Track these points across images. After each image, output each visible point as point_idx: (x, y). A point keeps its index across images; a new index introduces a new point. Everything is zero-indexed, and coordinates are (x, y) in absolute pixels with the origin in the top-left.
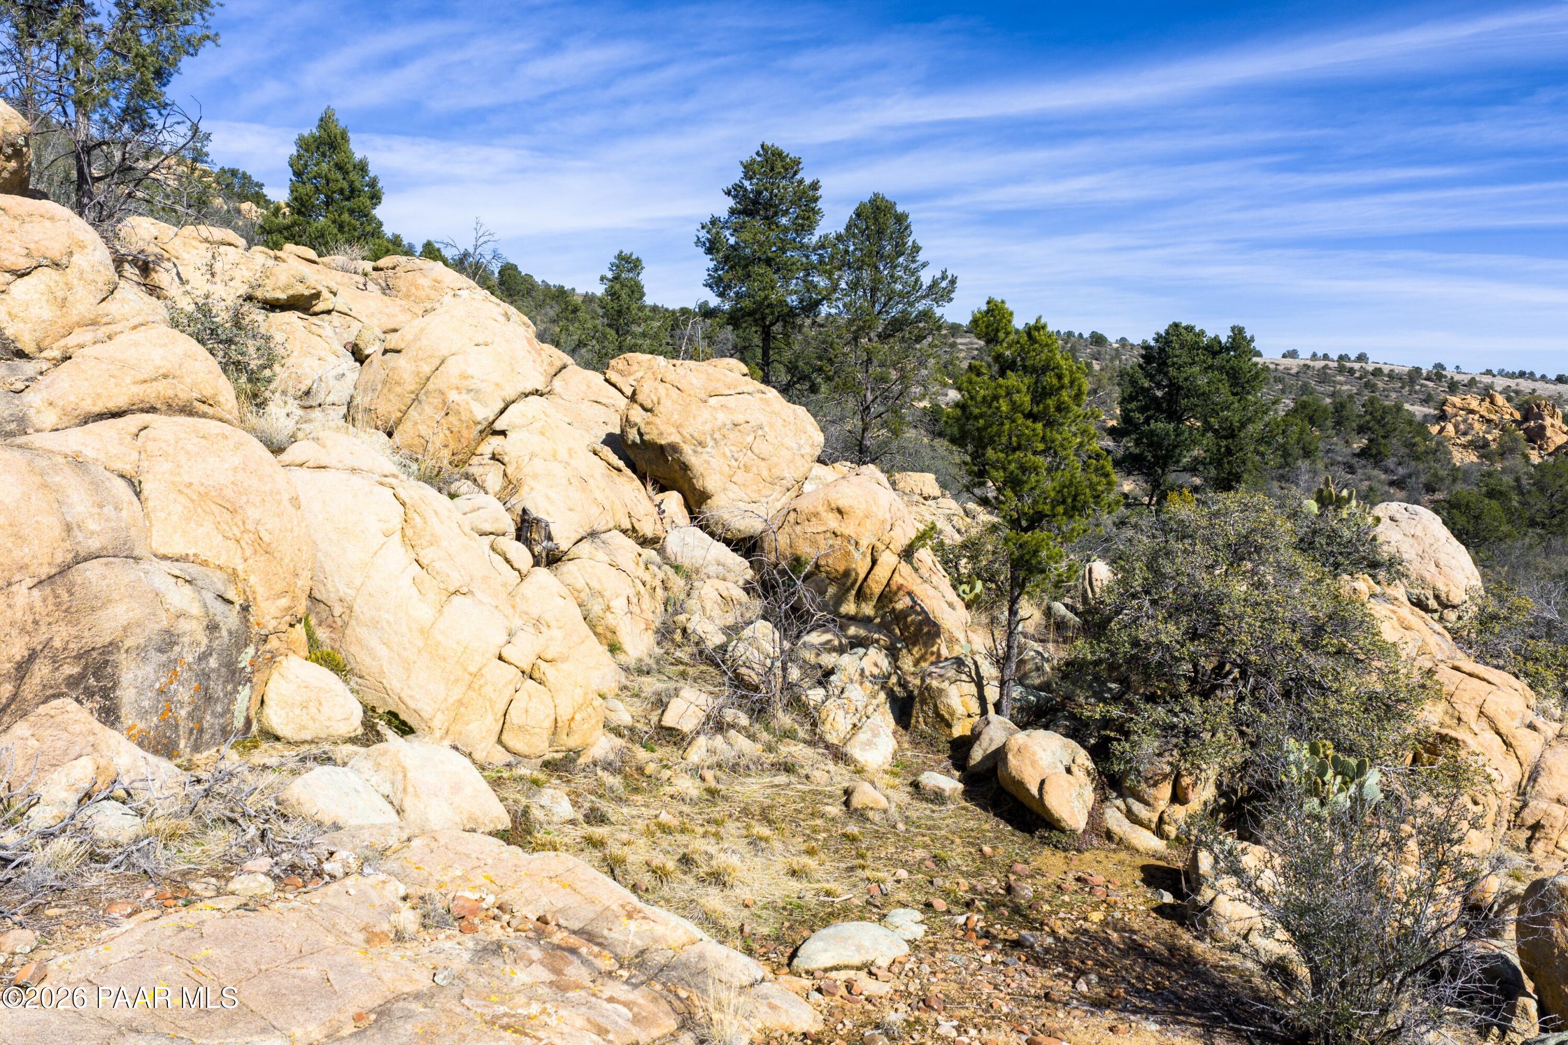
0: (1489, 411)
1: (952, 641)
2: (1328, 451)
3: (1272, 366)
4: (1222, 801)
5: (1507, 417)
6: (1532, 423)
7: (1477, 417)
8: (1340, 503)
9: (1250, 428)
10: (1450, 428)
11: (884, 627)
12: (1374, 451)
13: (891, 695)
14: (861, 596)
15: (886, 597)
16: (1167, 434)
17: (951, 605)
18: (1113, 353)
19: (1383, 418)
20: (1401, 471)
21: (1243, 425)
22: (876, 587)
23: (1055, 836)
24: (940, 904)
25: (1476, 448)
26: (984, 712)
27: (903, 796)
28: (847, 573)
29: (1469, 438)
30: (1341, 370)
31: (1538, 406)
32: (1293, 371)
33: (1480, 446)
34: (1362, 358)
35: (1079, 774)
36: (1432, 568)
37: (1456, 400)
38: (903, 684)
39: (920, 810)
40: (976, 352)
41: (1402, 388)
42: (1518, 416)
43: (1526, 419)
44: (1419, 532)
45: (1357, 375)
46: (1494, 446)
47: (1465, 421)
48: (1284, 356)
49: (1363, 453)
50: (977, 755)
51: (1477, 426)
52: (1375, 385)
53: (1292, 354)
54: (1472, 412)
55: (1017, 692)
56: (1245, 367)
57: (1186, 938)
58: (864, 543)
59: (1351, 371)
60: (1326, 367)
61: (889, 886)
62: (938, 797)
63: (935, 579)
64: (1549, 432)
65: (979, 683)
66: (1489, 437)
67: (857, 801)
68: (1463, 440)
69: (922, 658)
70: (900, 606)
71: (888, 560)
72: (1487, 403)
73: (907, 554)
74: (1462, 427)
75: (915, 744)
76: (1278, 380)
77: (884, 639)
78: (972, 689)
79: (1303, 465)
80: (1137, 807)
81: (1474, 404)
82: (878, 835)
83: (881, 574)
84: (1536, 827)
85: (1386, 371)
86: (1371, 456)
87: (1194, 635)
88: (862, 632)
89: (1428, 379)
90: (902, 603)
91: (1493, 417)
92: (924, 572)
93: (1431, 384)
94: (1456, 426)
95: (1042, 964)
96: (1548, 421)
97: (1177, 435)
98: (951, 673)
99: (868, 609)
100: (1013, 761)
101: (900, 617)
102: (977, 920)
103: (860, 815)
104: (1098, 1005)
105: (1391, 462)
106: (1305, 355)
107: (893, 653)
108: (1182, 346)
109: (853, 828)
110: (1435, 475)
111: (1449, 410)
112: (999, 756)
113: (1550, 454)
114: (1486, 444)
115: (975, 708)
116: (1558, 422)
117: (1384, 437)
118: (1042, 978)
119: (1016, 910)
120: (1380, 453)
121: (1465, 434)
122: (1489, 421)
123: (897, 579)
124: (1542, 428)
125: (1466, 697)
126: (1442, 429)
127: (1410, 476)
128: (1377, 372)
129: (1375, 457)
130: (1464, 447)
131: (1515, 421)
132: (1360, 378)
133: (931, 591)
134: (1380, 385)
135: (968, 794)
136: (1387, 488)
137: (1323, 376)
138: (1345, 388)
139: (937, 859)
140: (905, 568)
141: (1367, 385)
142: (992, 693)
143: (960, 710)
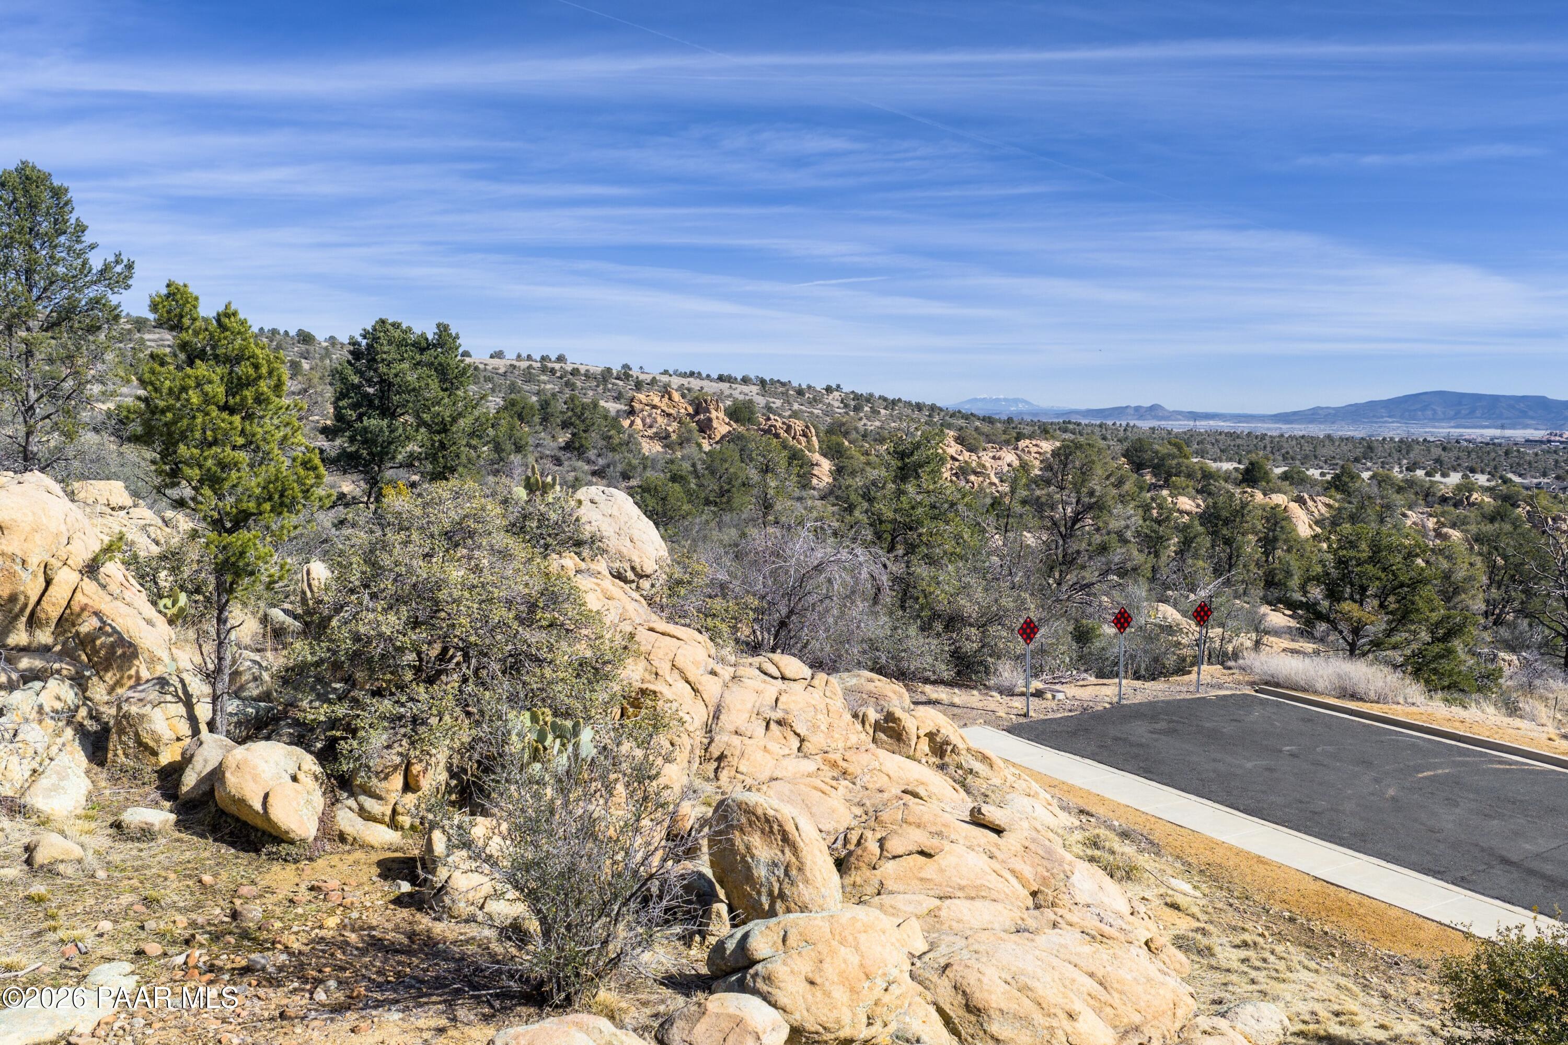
0: (669, 407)
1: (153, 660)
2: (537, 445)
3: (482, 366)
4: (454, 782)
5: (683, 411)
6: (702, 416)
7: (659, 411)
8: (545, 488)
9: (462, 422)
10: (638, 421)
11: (67, 654)
12: (577, 445)
13: (81, 730)
14: (33, 622)
15: (66, 621)
16: (381, 430)
17: (149, 622)
18: (323, 352)
19: (583, 414)
20: (601, 461)
21: (454, 420)
22: (53, 609)
23: (284, 849)
24: (154, 948)
25: (661, 439)
26: (196, 732)
27: (102, 840)
28: (13, 598)
29: (654, 430)
30: (544, 370)
31: (706, 401)
32: (502, 371)
33: (663, 437)
34: (561, 359)
35: (307, 781)
36: (628, 543)
37: (641, 396)
38: (94, 716)
39: (125, 852)
41: (597, 386)
42: (691, 410)
43: (697, 412)
44: (615, 513)
45: (558, 374)
46: (674, 437)
47: (650, 415)
48: (492, 357)
49: (568, 447)
50: (190, 780)
51: (660, 420)
52: (574, 384)
53: (498, 355)
54: (654, 407)
55: (232, 706)
56: (453, 363)
57: (424, 922)
58: (34, 561)
59: (553, 371)
60: (530, 367)
61: (90, 941)
62: (146, 834)
63: (127, 595)
64: (715, 424)
65: (188, 703)
66: (670, 429)
67: (41, 857)
68: (650, 432)
69: (119, 683)
70: (84, 628)
71: (66, 579)
72: (666, 399)
73: (92, 569)
74: (648, 420)
75: (114, 780)
76: (488, 379)
77: (67, 668)
78: (181, 709)
79: (516, 459)
80: (370, 804)
81: (656, 400)
82: (71, 890)
83: (59, 595)
84: (721, 758)
85: (583, 371)
86: (575, 448)
87: (415, 624)
88: (38, 663)
89: (618, 378)
90: (88, 625)
91: (671, 411)
92: (114, 587)
93: (621, 383)
94: (643, 420)
95: (273, 982)
96: (714, 414)
97: (392, 432)
98: (154, 695)
99: (44, 637)
100: (231, 778)
101: (86, 641)
102: (199, 955)
103: (50, 871)
104: (338, 1009)
105: (592, 454)
106: (510, 356)
107: (79, 682)
108: (390, 343)
109: (39, 888)
110: (629, 464)
111: (637, 406)
112: (216, 775)
113: (717, 443)
114: (668, 435)
115: (184, 728)
116: (721, 415)
117: (585, 431)
118: (277, 998)
119: (245, 935)
120: (582, 446)
121: (651, 427)
122: (669, 415)
123: (80, 598)
124: (710, 420)
125: (661, 653)
126: (632, 423)
127: (608, 466)
128: (575, 372)
129: (578, 449)
130: (651, 438)
131: (688, 414)
132: (561, 378)
133: (124, 609)
134: (579, 384)
135: (181, 825)
136: (590, 477)
137: (528, 376)
138: (549, 386)
139: (148, 902)
140: (89, 586)
141: (567, 384)
142: (204, 711)
143: (167, 734)
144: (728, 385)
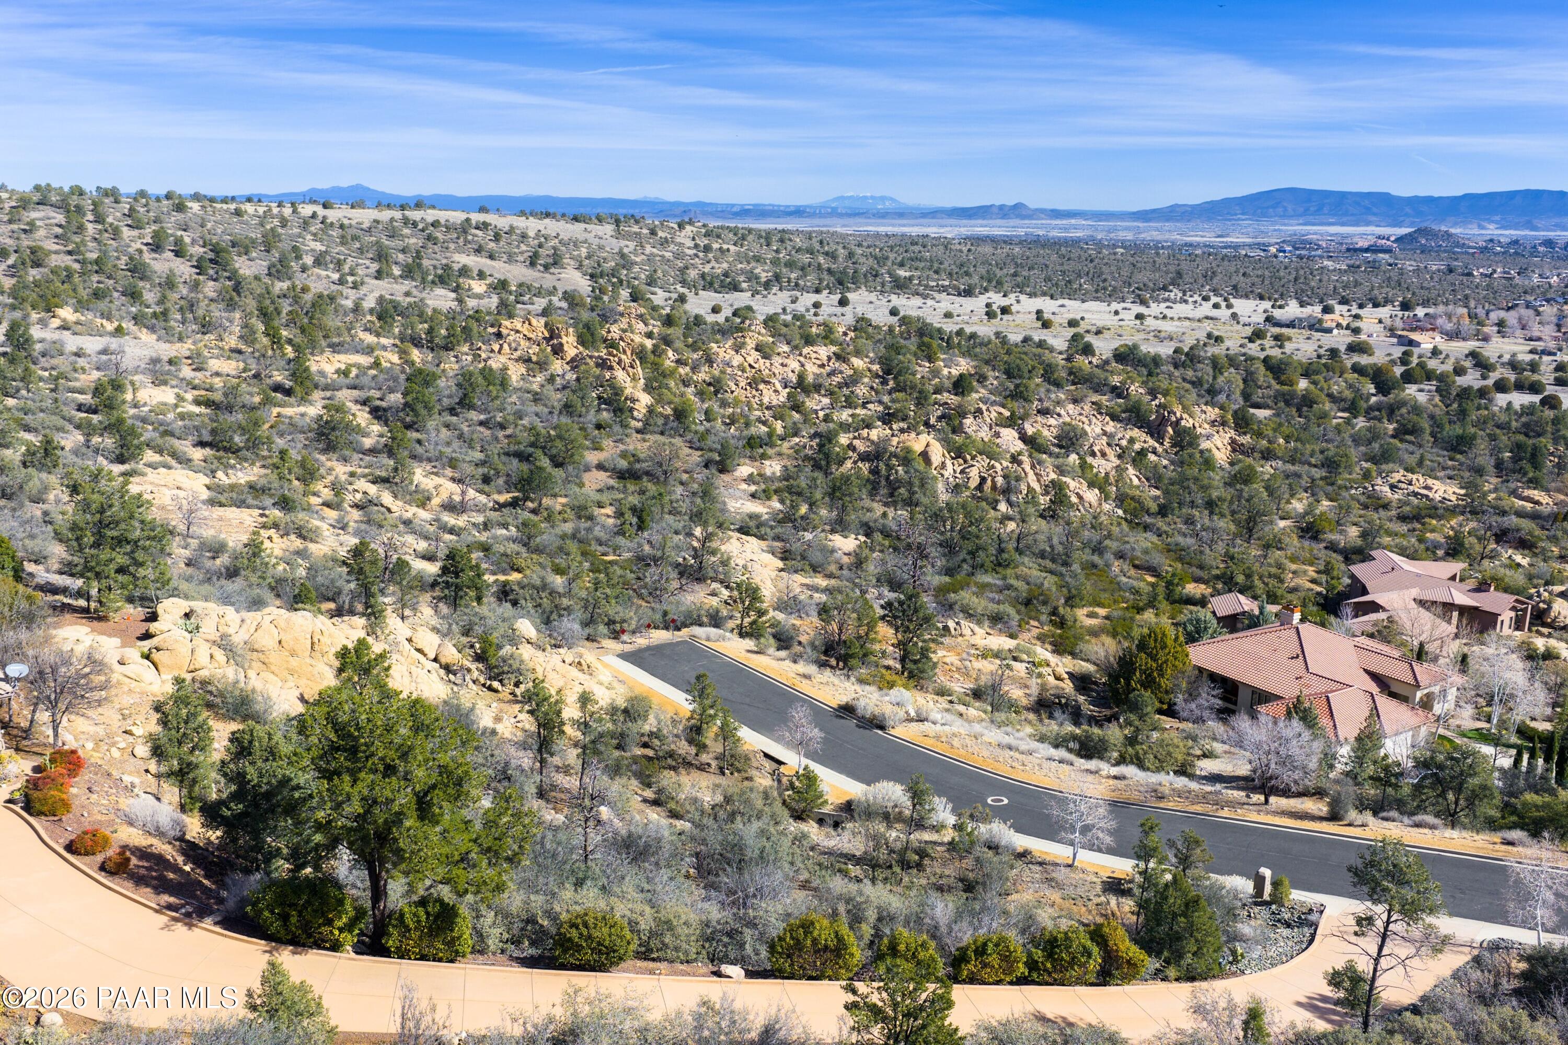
0: (529, 331)
5: (540, 334)
6: (555, 341)
7: (521, 336)
10: (506, 346)
25: (524, 361)
29: (519, 353)
33: (525, 359)
36: (529, 633)
40: (59, 231)
42: (546, 334)
43: (551, 337)
46: (534, 358)
47: (515, 341)
48: (354, 207)
51: (522, 342)
52: (436, 238)
53: (361, 205)
54: (517, 332)
64: (566, 348)
66: (531, 352)
68: (517, 354)
72: (527, 325)
74: (513, 345)
81: (519, 326)
85: (443, 222)
89: (477, 228)
91: (531, 335)
94: (510, 345)
96: (564, 340)
111: (504, 331)
113: (567, 363)
114: (529, 360)
116: (570, 339)
121: (516, 350)
122: (529, 339)
124: (561, 345)
126: (501, 346)
130: (517, 360)
131: (545, 338)
132: (423, 230)
144: (582, 226)
